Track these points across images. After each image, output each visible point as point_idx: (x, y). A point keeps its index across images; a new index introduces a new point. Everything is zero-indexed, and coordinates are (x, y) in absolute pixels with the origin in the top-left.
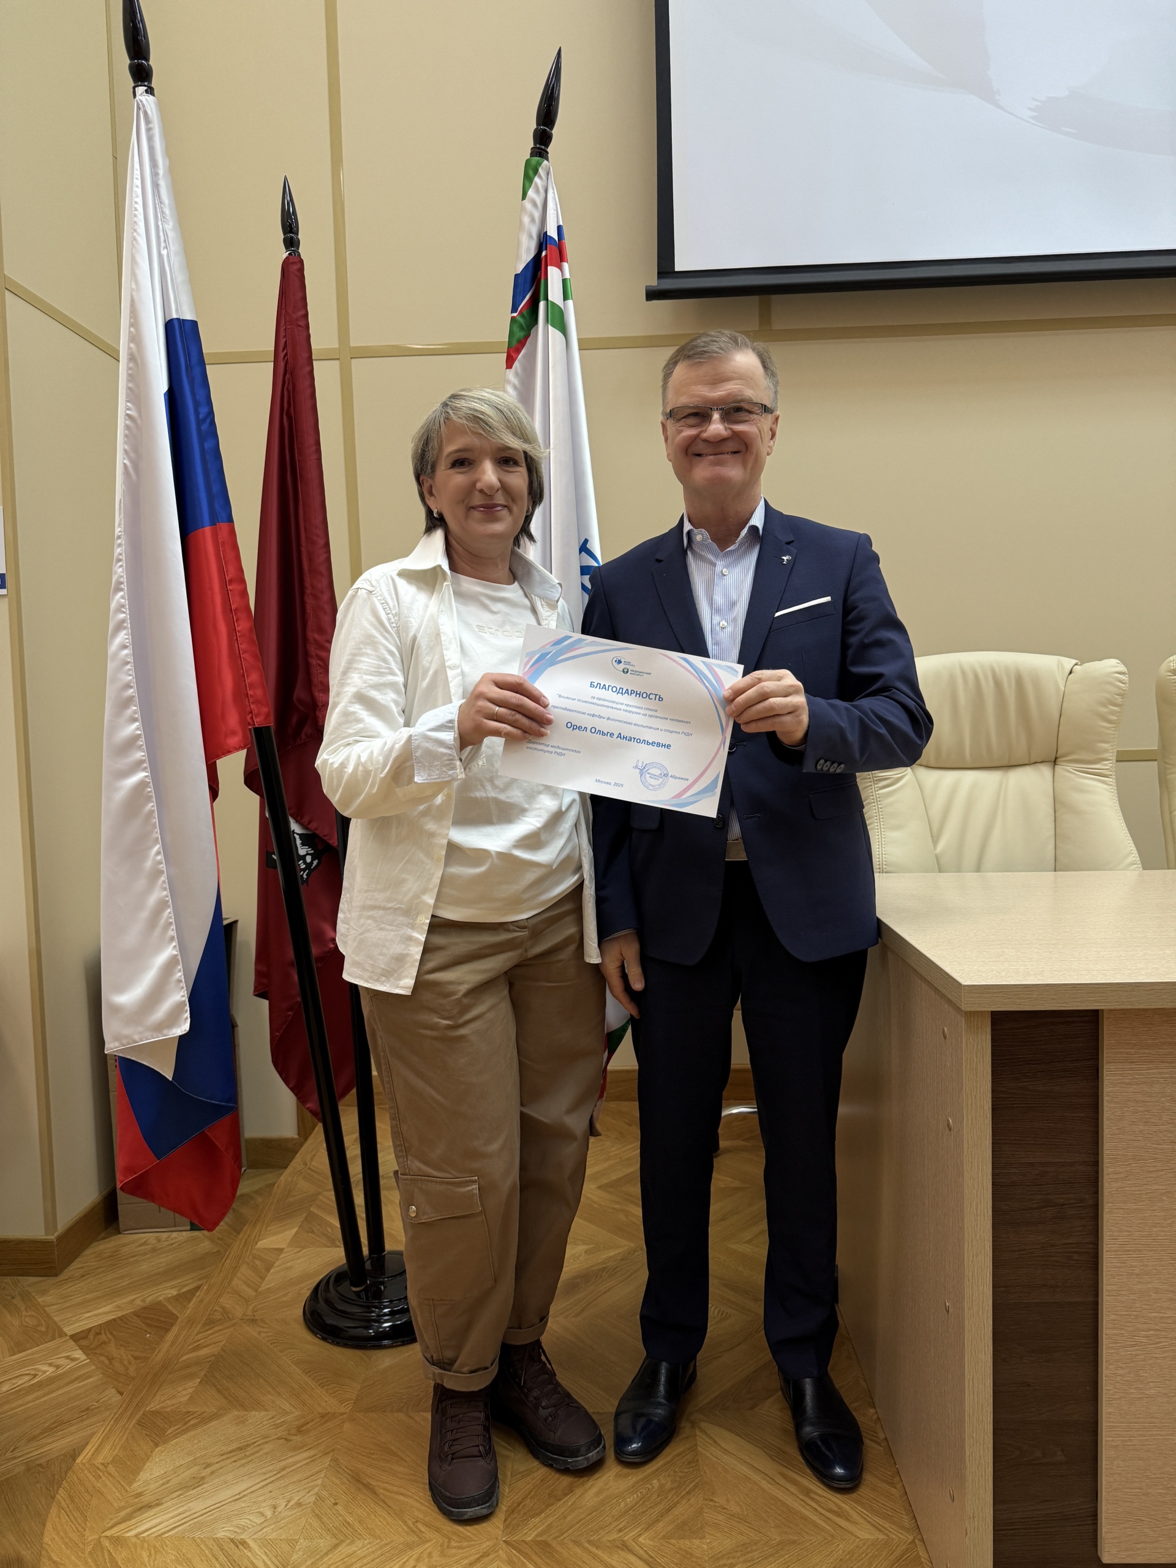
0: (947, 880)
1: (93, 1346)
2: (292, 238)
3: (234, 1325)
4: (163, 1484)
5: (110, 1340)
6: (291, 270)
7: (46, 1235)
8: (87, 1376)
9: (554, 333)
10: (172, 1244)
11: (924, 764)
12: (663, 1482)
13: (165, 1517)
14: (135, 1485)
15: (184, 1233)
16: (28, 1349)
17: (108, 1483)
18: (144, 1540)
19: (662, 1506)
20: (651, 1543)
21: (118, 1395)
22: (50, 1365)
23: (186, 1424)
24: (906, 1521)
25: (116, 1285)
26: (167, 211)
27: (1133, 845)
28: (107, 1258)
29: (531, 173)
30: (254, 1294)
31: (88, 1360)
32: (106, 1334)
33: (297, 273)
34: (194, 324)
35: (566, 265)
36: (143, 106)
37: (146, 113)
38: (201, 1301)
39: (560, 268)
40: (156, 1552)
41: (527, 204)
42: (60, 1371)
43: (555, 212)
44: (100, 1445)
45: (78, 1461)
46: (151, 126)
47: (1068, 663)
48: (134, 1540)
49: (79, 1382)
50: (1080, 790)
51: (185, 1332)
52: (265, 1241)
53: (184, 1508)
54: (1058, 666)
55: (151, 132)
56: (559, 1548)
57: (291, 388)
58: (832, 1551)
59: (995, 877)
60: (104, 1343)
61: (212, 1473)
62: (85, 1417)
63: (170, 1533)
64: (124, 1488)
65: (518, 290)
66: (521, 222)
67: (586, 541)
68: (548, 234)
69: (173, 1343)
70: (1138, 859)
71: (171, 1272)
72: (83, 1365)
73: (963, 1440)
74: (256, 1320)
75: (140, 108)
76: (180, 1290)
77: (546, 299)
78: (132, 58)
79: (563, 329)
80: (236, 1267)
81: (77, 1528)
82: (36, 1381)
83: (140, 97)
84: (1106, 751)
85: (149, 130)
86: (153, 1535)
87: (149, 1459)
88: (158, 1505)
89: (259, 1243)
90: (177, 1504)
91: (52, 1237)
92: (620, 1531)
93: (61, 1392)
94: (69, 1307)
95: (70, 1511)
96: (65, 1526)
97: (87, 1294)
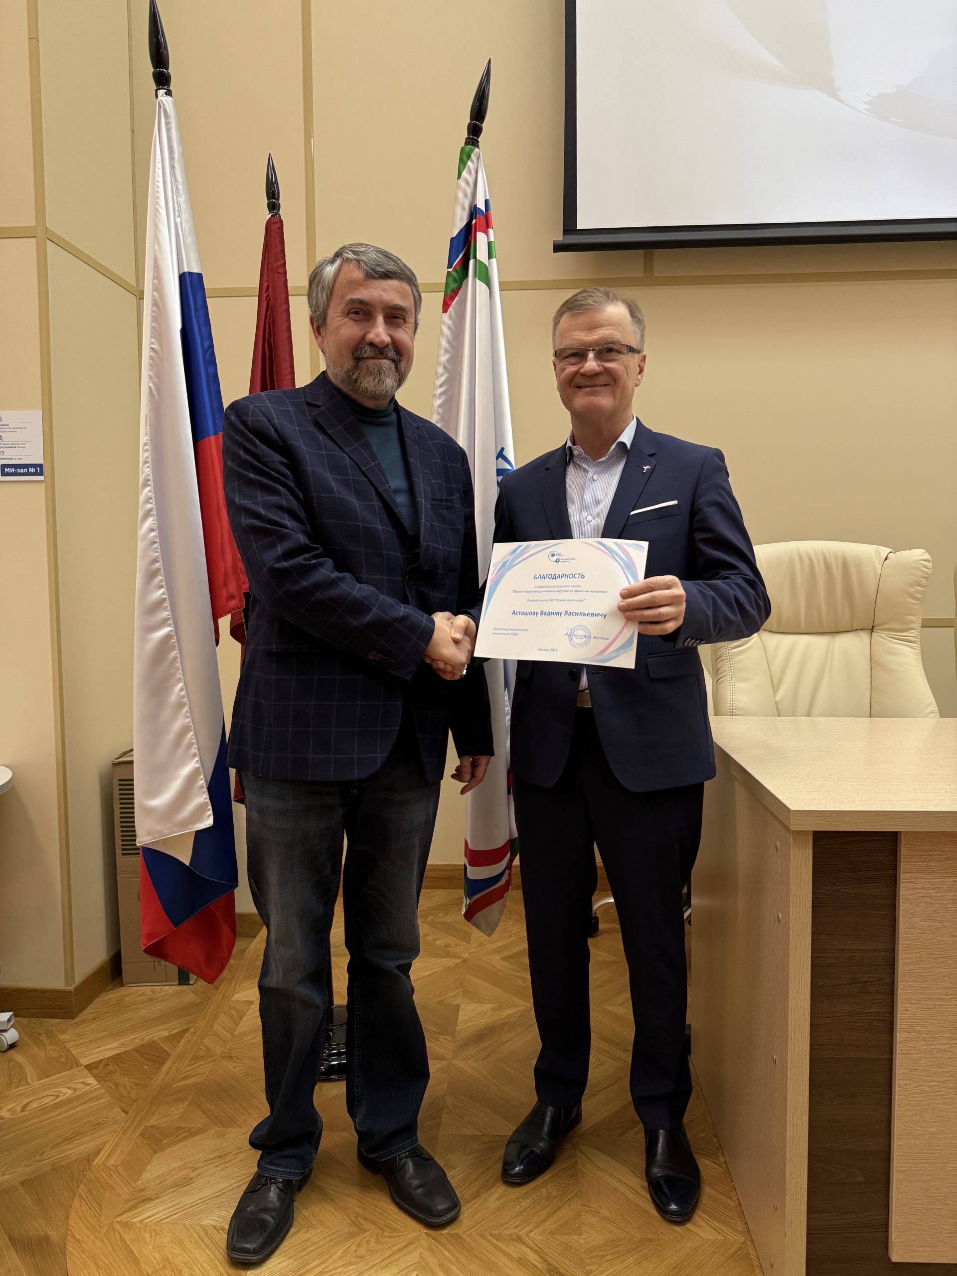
0: (783, 722)
1: (103, 1074)
2: (274, 203)
3: (215, 1060)
4: (161, 1183)
5: (116, 1070)
6: (273, 228)
7: (66, 986)
8: (99, 1098)
9: (481, 286)
10: (164, 996)
11: (768, 629)
12: (550, 1190)
13: (163, 1208)
14: (139, 1182)
15: (173, 987)
16: (52, 1076)
17: (119, 1181)
18: (146, 1225)
19: (548, 1210)
20: (540, 1237)
21: (123, 1113)
22: (69, 1088)
23: (178, 1136)
24: (740, 1226)
25: (120, 1027)
26: (180, 187)
27: (933, 698)
28: (113, 1005)
29: (465, 158)
30: (230, 1036)
31: (99, 1086)
32: (112, 1065)
33: (277, 230)
34: (200, 276)
35: (491, 231)
36: (164, 104)
37: (165, 110)
38: (189, 1041)
39: (487, 233)
40: (155, 1235)
41: (462, 183)
42: (77, 1093)
43: (484, 189)
44: (111, 1152)
45: (95, 1163)
46: (169, 120)
47: (885, 551)
48: (139, 1225)
49: (93, 1102)
50: (891, 653)
51: (177, 1065)
52: (238, 995)
53: (177, 1201)
54: (876, 553)
55: (169, 125)
56: (468, 1239)
57: (271, 322)
58: (681, 1248)
59: (823, 722)
60: (111, 1072)
61: (199, 1175)
62: (97, 1129)
63: (168, 1220)
64: (129, 1183)
65: (453, 251)
66: (456, 197)
67: (503, 449)
68: (477, 206)
69: (167, 1073)
70: (937, 708)
71: (164, 1018)
72: (94, 1090)
73: (784, 1163)
74: (232, 1057)
75: (161, 107)
76: (170, 1032)
77: (475, 258)
78: (155, 67)
79: (488, 282)
80: (216, 1015)
81: (95, 1215)
82: (58, 1101)
83: (161, 98)
84: (913, 622)
85: (167, 124)
86: (154, 1222)
87: (149, 1163)
88: (157, 1198)
89: (234, 997)
90: (171, 1198)
91: (71, 988)
92: (516, 1227)
93: (78, 1109)
94: (83, 1043)
95: (90, 1201)
96: (85, 1213)
97: (97, 1033)
